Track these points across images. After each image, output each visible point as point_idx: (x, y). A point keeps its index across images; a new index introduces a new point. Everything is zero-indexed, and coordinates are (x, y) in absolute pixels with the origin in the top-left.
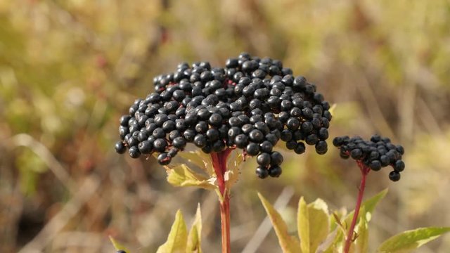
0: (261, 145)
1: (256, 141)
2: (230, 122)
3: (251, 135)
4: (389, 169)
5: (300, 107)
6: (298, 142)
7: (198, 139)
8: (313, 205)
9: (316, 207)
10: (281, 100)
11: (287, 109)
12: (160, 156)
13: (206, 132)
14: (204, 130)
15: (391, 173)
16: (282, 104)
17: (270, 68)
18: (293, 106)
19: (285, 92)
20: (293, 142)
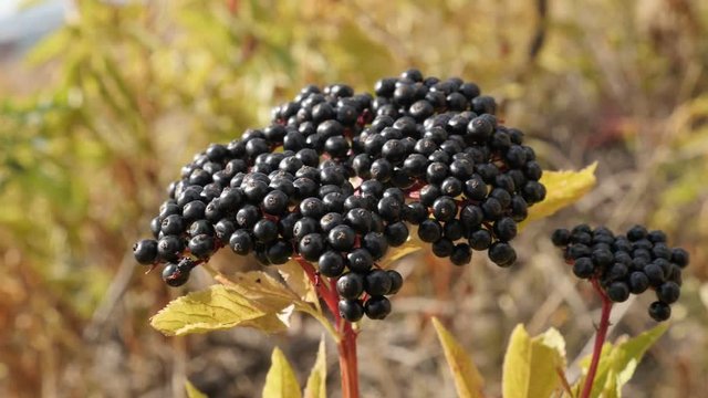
0: (350, 256)
1: (342, 247)
2: (302, 206)
3: (331, 235)
4: (650, 296)
5: (463, 175)
6: (456, 243)
7: (237, 240)
8: (542, 340)
9: (545, 343)
10: (431, 162)
11: (437, 180)
12: (168, 268)
13: (253, 227)
14: (251, 221)
15: (654, 305)
16: (429, 170)
17: (449, 98)
18: (449, 174)
19: (443, 147)
20: (444, 243)
